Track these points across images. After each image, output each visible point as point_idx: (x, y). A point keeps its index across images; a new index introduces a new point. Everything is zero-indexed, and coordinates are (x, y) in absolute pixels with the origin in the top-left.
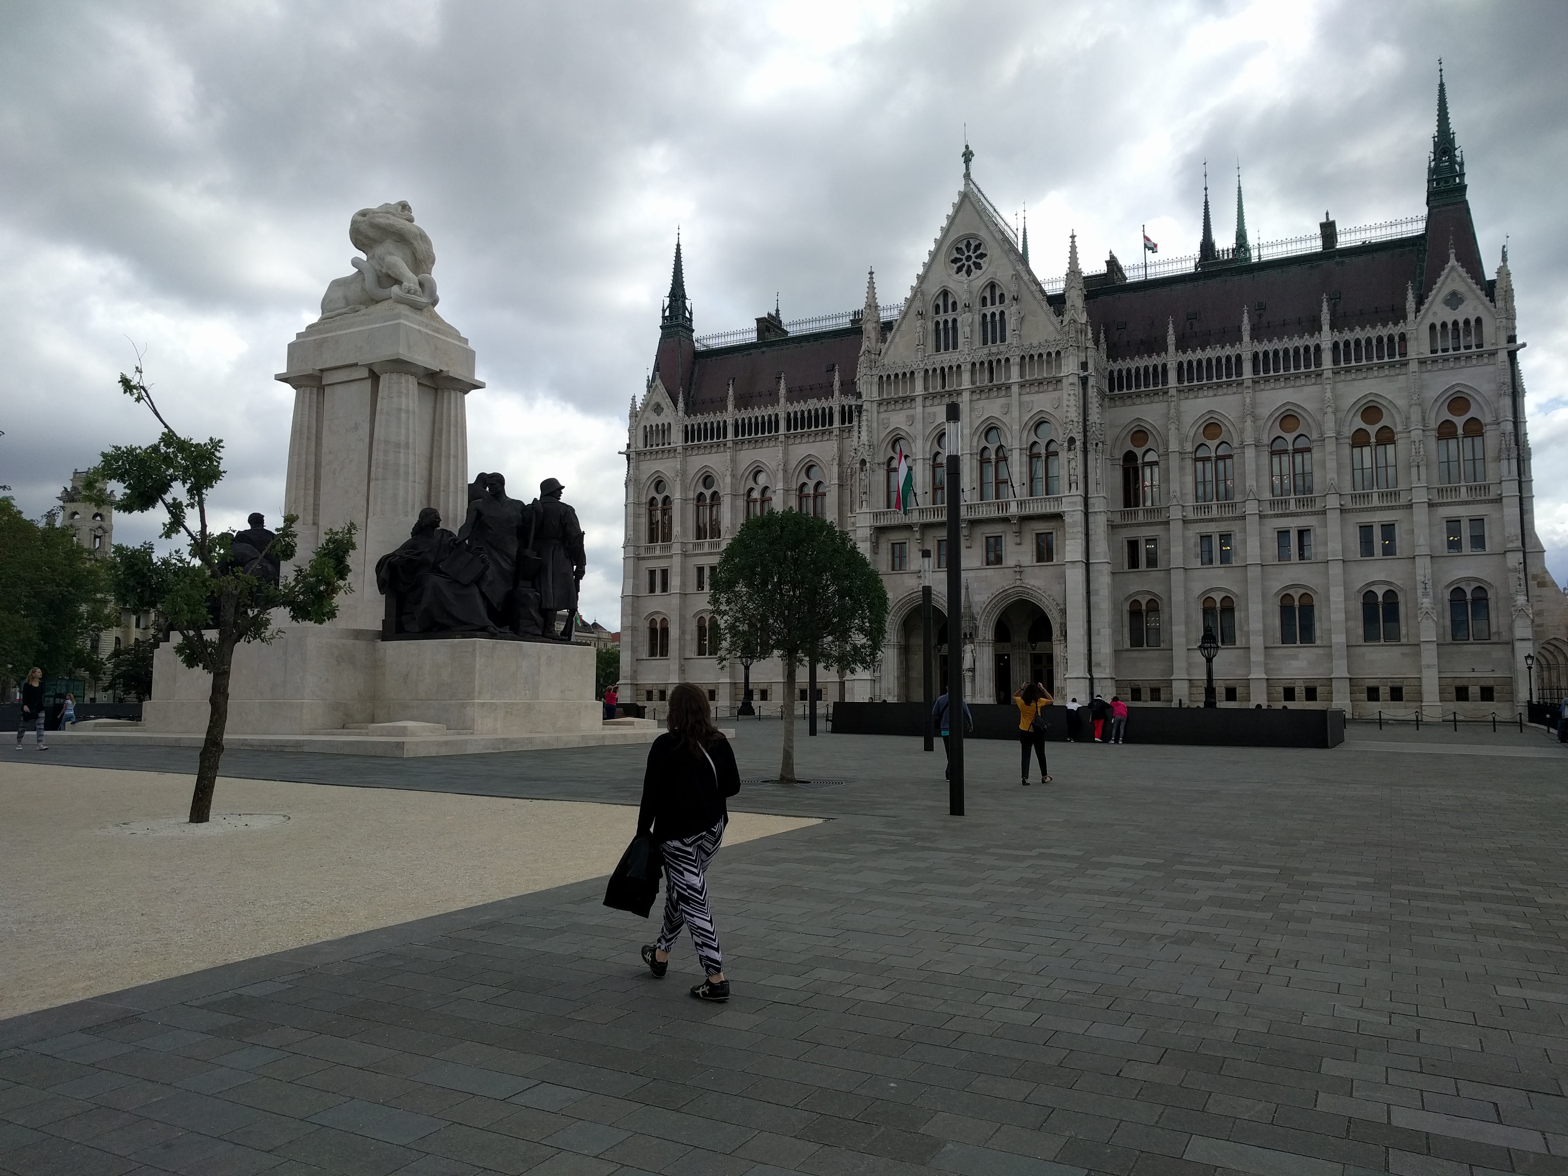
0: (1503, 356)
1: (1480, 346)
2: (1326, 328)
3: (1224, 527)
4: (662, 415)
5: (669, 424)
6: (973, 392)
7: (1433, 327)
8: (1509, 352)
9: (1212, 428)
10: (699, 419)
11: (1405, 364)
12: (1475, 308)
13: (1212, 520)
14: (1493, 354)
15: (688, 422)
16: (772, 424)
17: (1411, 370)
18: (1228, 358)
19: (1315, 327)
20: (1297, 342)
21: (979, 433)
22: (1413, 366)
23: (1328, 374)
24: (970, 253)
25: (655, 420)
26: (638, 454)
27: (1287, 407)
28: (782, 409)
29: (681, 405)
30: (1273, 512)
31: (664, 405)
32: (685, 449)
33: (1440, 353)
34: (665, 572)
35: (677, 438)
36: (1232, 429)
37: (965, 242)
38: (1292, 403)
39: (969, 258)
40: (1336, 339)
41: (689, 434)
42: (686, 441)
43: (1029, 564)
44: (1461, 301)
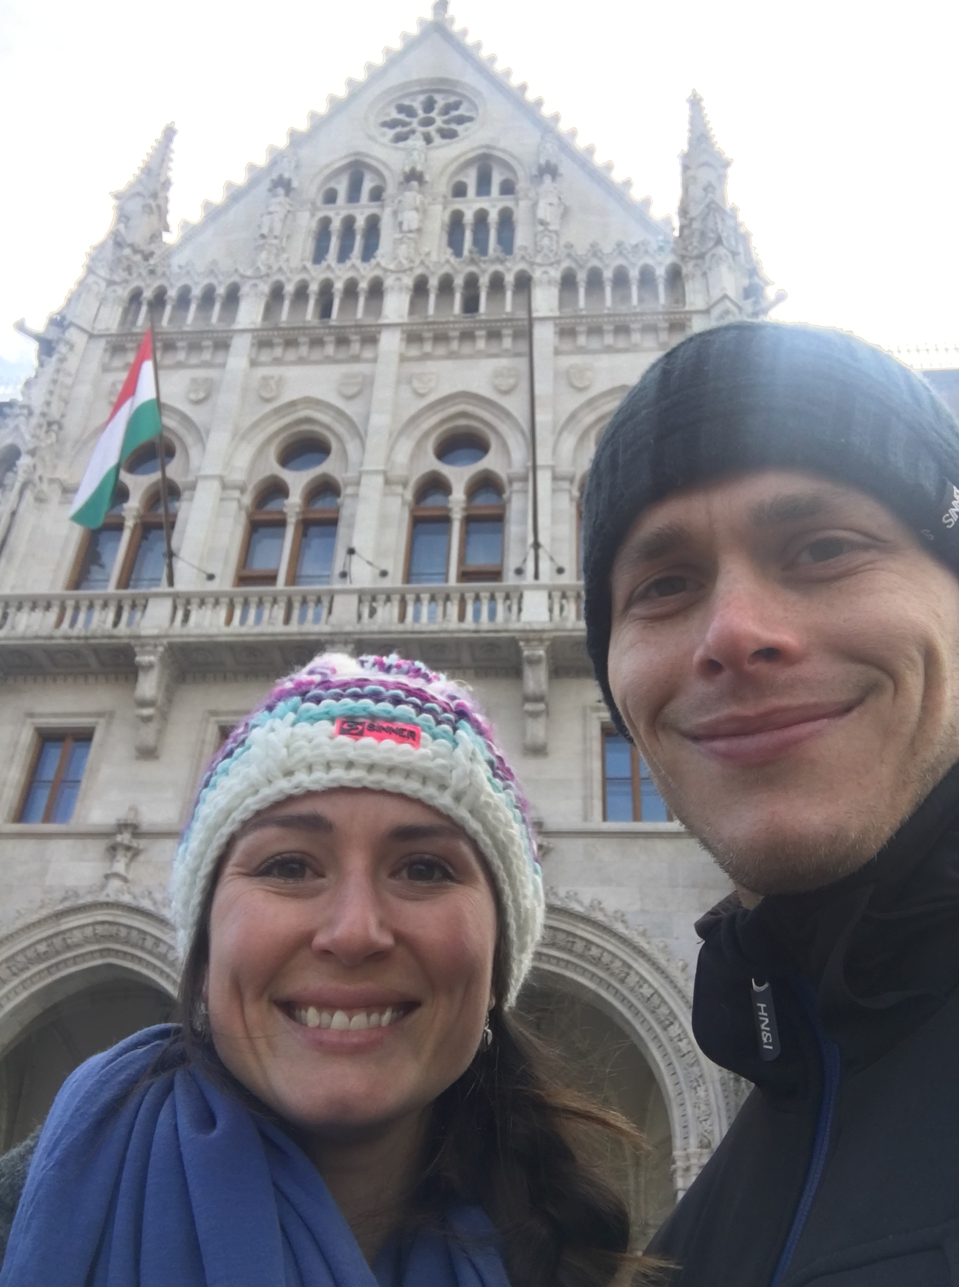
6: (413, 337)
21: (417, 433)
24: (433, 115)
37: (422, 98)
39: (428, 122)
43: (575, 822)
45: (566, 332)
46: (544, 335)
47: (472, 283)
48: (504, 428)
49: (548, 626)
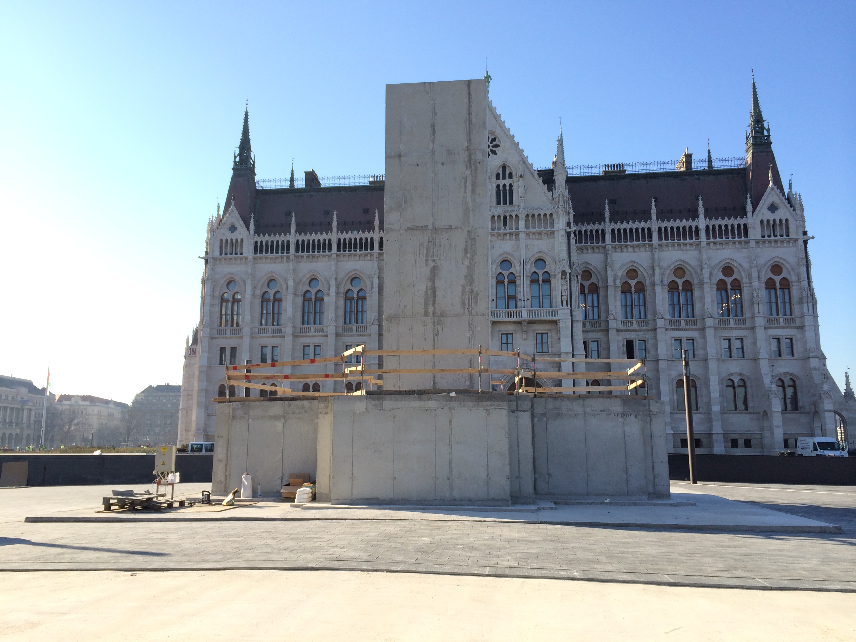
0: (801, 242)
1: (788, 235)
2: (701, 216)
3: (641, 335)
4: (236, 232)
5: (242, 240)
7: (762, 222)
8: (804, 240)
9: (632, 273)
10: (267, 238)
11: (747, 242)
12: (785, 214)
13: (634, 330)
14: (795, 241)
15: (259, 239)
16: (327, 246)
17: (751, 246)
18: (643, 229)
19: (695, 216)
20: (684, 223)
21: (496, 262)
22: (753, 244)
23: (704, 244)
25: (229, 236)
26: (215, 259)
27: (680, 263)
28: (334, 236)
29: (252, 226)
30: (672, 327)
31: (237, 225)
32: (255, 259)
33: (766, 238)
34: (233, 349)
35: (248, 250)
36: (645, 274)
38: (682, 260)
40: (707, 224)
41: (258, 248)
42: (256, 252)
44: (776, 209)
45: (527, 234)
46: (522, 236)
47: (505, 218)
48: (515, 261)
49: (527, 319)
